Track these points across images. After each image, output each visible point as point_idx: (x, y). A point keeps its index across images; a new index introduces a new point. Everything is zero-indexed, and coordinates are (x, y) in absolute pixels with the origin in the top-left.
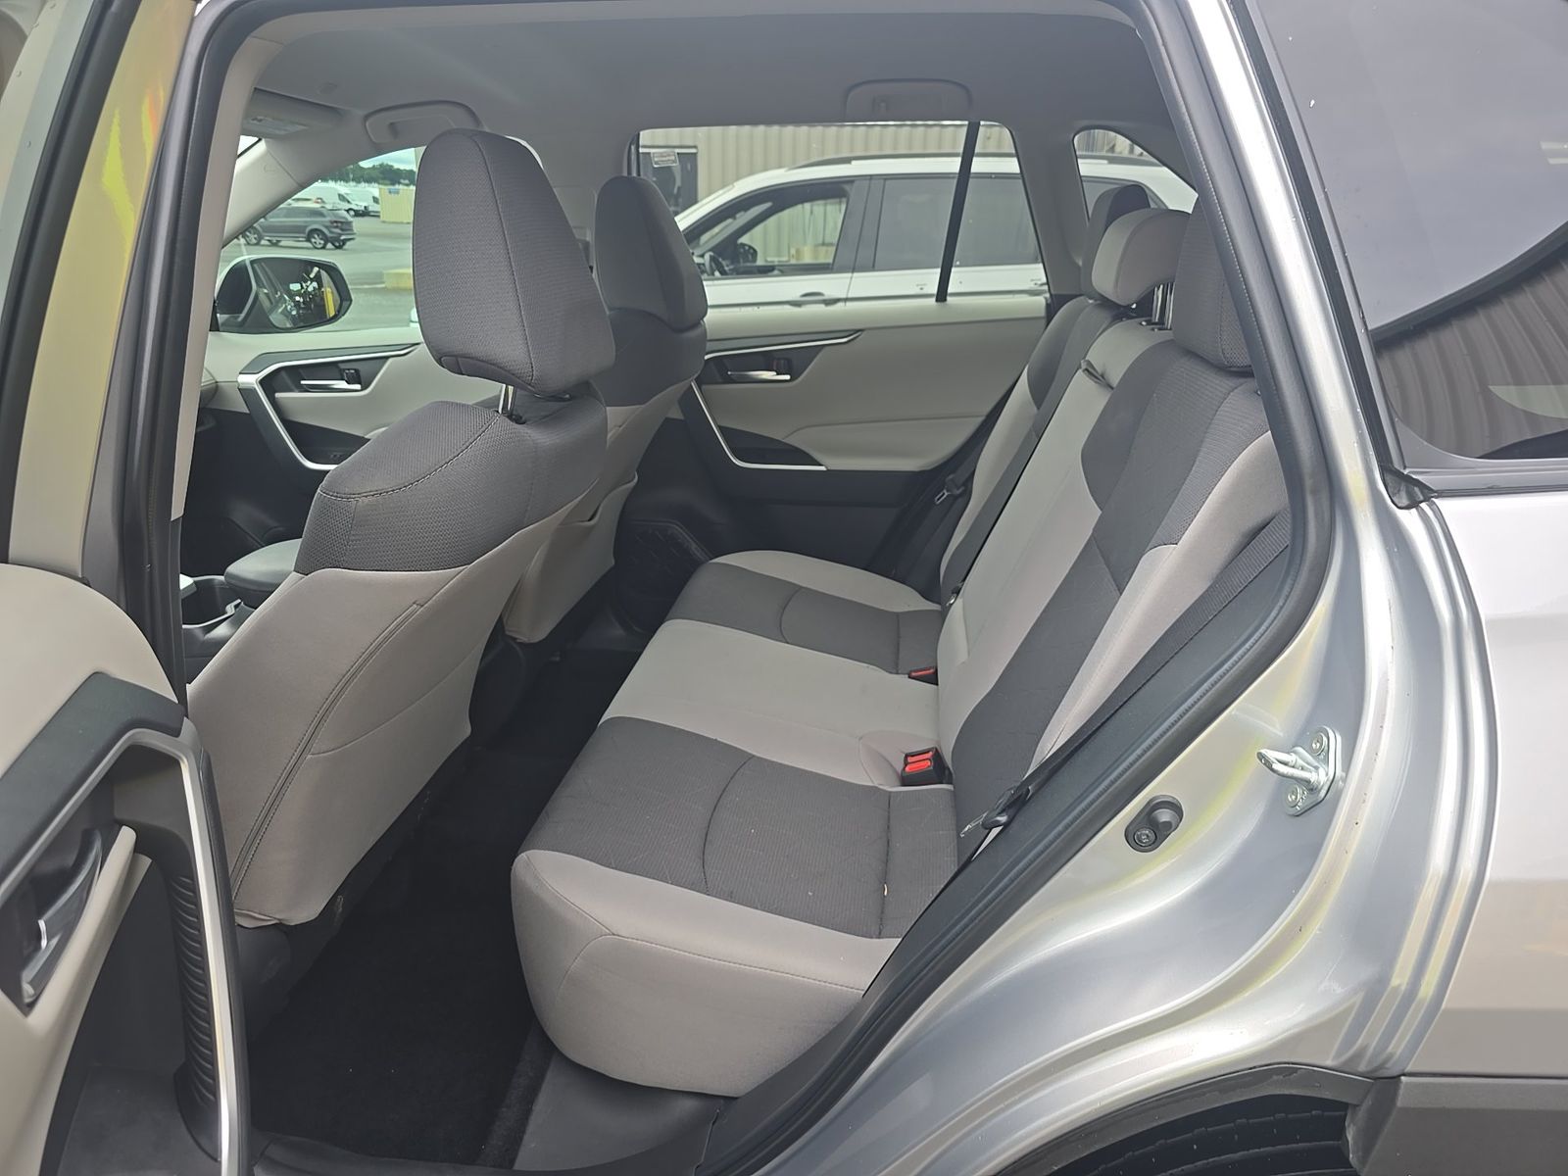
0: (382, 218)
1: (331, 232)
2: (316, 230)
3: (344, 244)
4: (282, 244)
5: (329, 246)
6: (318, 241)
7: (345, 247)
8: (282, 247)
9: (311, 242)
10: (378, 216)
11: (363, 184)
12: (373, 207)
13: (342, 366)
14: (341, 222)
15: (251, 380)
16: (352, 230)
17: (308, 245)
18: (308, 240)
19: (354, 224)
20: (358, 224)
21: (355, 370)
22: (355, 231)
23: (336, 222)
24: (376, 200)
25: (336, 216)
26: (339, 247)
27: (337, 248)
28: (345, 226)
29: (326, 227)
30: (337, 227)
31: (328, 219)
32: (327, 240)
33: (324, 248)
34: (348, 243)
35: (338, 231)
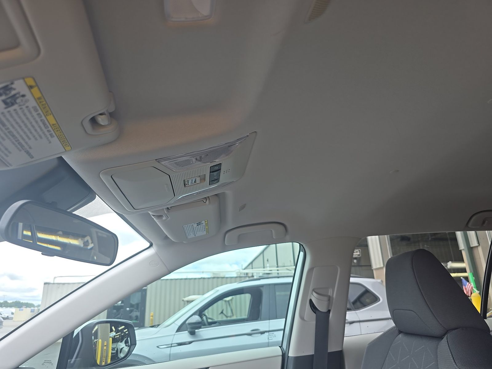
11: (8, 308)
12: (11, 316)
16: (2, 324)
20: (4, 322)
24: (13, 314)
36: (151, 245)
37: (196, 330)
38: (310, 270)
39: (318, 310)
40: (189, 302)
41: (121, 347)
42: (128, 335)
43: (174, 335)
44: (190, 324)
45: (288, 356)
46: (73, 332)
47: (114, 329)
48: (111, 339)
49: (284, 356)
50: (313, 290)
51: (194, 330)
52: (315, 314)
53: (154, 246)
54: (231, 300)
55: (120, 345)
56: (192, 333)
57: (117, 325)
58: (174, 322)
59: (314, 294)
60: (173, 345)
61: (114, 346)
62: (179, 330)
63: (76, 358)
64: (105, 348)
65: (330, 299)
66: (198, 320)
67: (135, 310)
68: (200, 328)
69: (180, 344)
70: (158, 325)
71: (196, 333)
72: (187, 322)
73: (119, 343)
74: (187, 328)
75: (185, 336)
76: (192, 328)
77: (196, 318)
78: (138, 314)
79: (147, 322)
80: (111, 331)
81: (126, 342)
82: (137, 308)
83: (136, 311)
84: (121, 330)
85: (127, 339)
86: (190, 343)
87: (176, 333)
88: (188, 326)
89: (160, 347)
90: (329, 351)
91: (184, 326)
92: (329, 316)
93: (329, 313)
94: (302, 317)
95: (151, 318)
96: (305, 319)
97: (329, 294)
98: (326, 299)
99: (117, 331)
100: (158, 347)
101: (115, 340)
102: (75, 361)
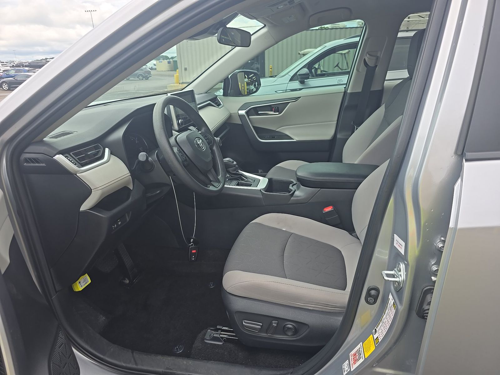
0: (157, 70)
1: (145, 75)
2: (141, 74)
3: (148, 78)
4: (130, 79)
5: (144, 79)
6: (141, 78)
7: (149, 79)
8: (130, 80)
9: (139, 78)
10: (156, 70)
12: (154, 67)
13: (273, 106)
14: (148, 72)
15: (242, 112)
17: (138, 79)
18: (138, 78)
19: (151, 72)
20: (153, 72)
21: (277, 107)
22: (152, 74)
23: (146, 72)
24: (155, 65)
25: (146, 70)
26: (147, 79)
27: (146, 79)
28: (149, 73)
29: (143, 73)
30: (146, 73)
31: (144, 71)
32: (143, 77)
33: (142, 79)
34: (149, 78)
35: (147, 74)
36: (265, 26)
37: (305, 80)
38: (367, 39)
39: (369, 66)
40: (304, 55)
41: (252, 89)
42: (256, 81)
43: (288, 83)
44: (300, 75)
45: (347, 92)
46: (228, 77)
47: (247, 77)
48: (246, 82)
49: (345, 92)
50: (367, 53)
51: (304, 80)
52: (366, 68)
53: (267, 26)
54: (348, 53)
55: (251, 87)
56: (302, 82)
57: (247, 73)
58: (287, 74)
59: (368, 55)
60: (287, 91)
61: (248, 88)
62: (292, 79)
63: (231, 90)
64: (243, 88)
65: (377, 58)
66: (307, 72)
67: (255, 62)
68: (308, 78)
69: (292, 90)
70: (276, 76)
71: (305, 82)
72: (298, 74)
73: (251, 86)
74: (298, 79)
75: (296, 84)
76: (301, 78)
77: (306, 70)
78: (259, 66)
79: (267, 73)
80: (245, 78)
81: (255, 85)
82: (257, 61)
83: (256, 64)
84: (251, 77)
85: (255, 83)
86: (300, 89)
87: (290, 82)
88: (299, 77)
89: (277, 92)
90: (371, 90)
91: (296, 77)
92: (376, 69)
93: (376, 68)
94: (358, 70)
95: (271, 70)
96: (360, 71)
97: (378, 55)
98: (375, 58)
99: (248, 78)
100: (276, 92)
101: (248, 84)
102: (230, 92)
